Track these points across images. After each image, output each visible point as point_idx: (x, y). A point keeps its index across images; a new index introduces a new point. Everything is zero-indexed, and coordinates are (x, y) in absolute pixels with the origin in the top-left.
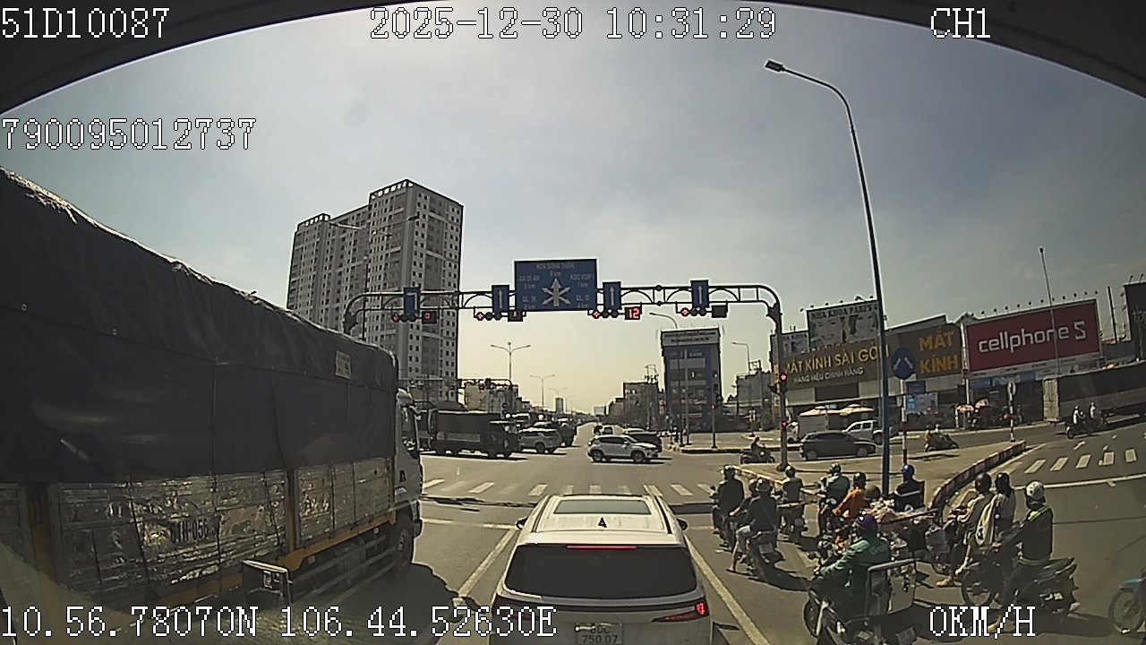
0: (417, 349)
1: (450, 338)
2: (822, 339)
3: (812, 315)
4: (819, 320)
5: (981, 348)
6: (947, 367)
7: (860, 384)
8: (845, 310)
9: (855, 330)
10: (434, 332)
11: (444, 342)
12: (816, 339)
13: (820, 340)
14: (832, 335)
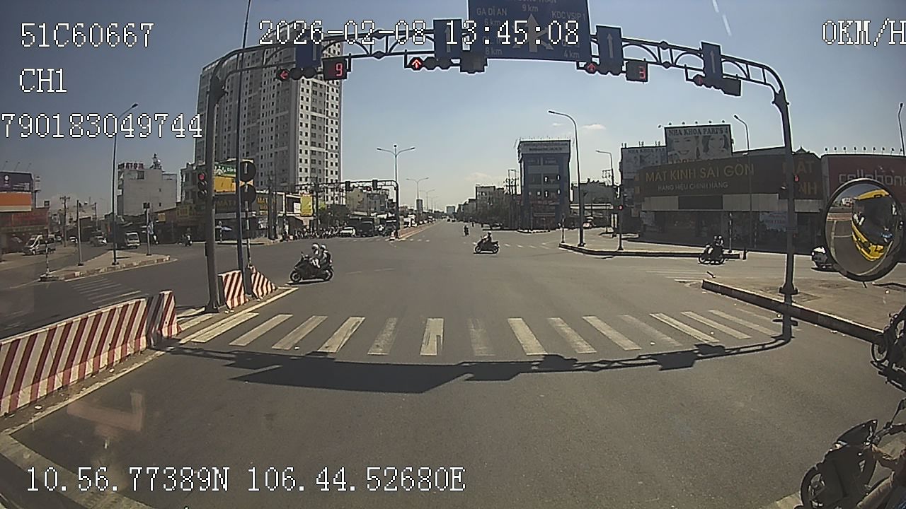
0: (306, 162)
1: (334, 152)
2: (678, 154)
3: (670, 132)
4: (676, 137)
6: (808, 192)
7: (724, 197)
8: (699, 130)
9: (708, 149)
10: (320, 146)
11: (329, 155)
12: (673, 153)
13: (676, 154)
14: (685, 151)
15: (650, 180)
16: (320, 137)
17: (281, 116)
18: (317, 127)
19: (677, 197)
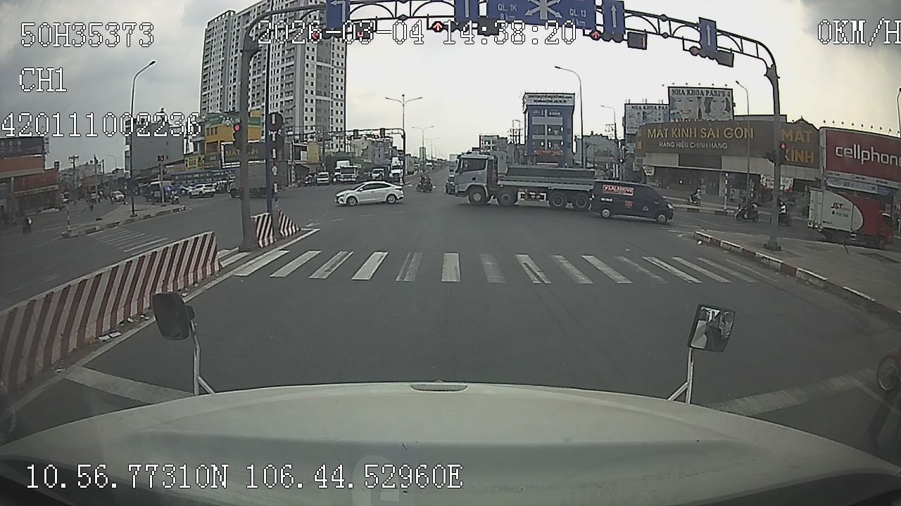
0: (312, 110)
1: (339, 100)
2: (680, 113)
4: (679, 96)
5: (837, 152)
6: (804, 160)
7: (723, 157)
8: (702, 91)
9: (710, 110)
10: (325, 95)
11: (335, 102)
13: (678, 113)
14: (687, 110)
15: (652, 136)
16: (325, 87)
17: (287, 67)
18: (323, 77)
19: (678, 155)
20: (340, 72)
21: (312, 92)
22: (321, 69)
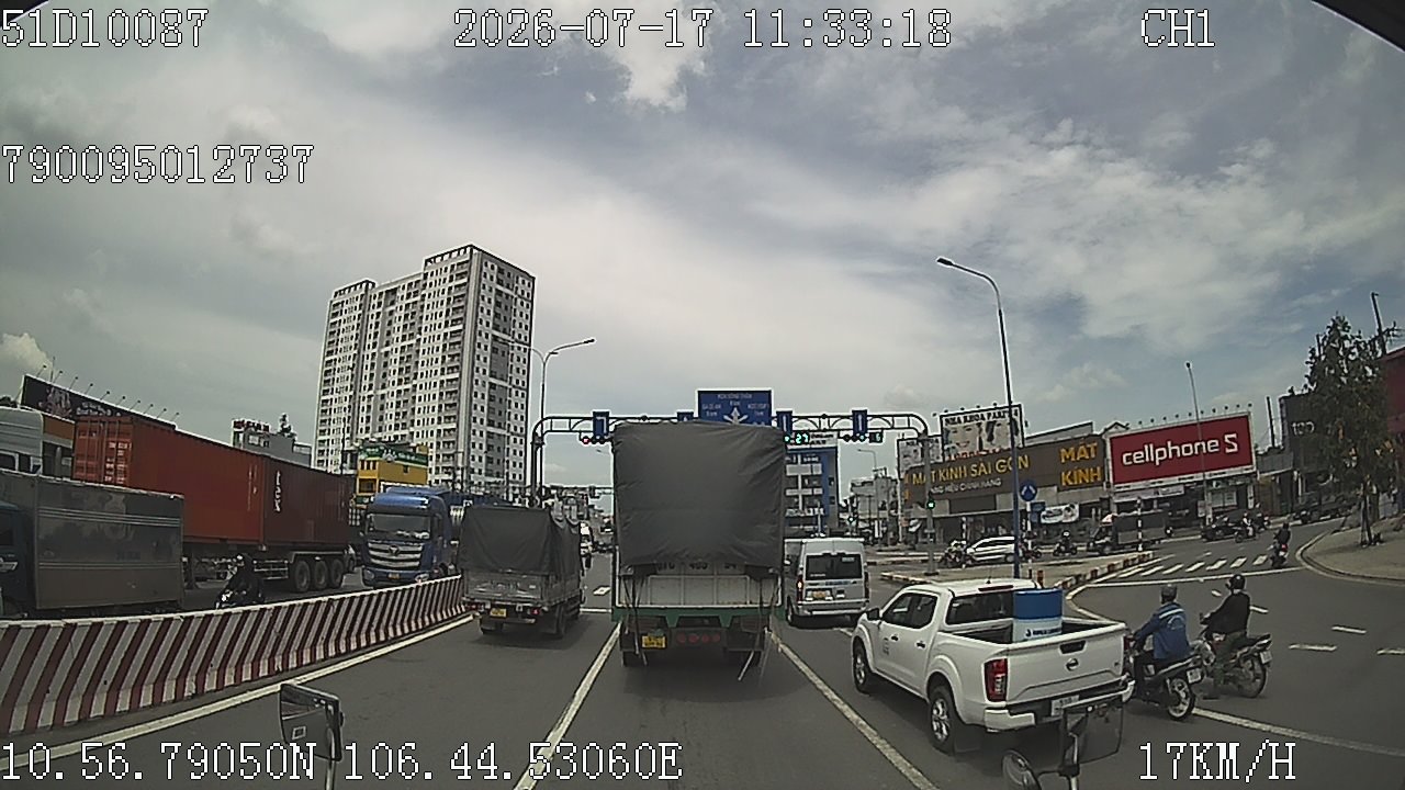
0: (481, 447)
2: (956, 447)
4: (954, 425)
5: (1125, 460)
6: (1090, 479)
7: (997, 495)
8: (982, 415)
9: (993, 438)
10: (500, 427)
11: (512, 438)
12: (950, 446)
13: (953, 448)
14: (967, 442)
15: (918, 482)
16: (500, 413)
17: (448, 380)
18: (498, 400)
19: (947, 502)
20: (520, 395)
21: (482, 421)
22: (494, 389)
